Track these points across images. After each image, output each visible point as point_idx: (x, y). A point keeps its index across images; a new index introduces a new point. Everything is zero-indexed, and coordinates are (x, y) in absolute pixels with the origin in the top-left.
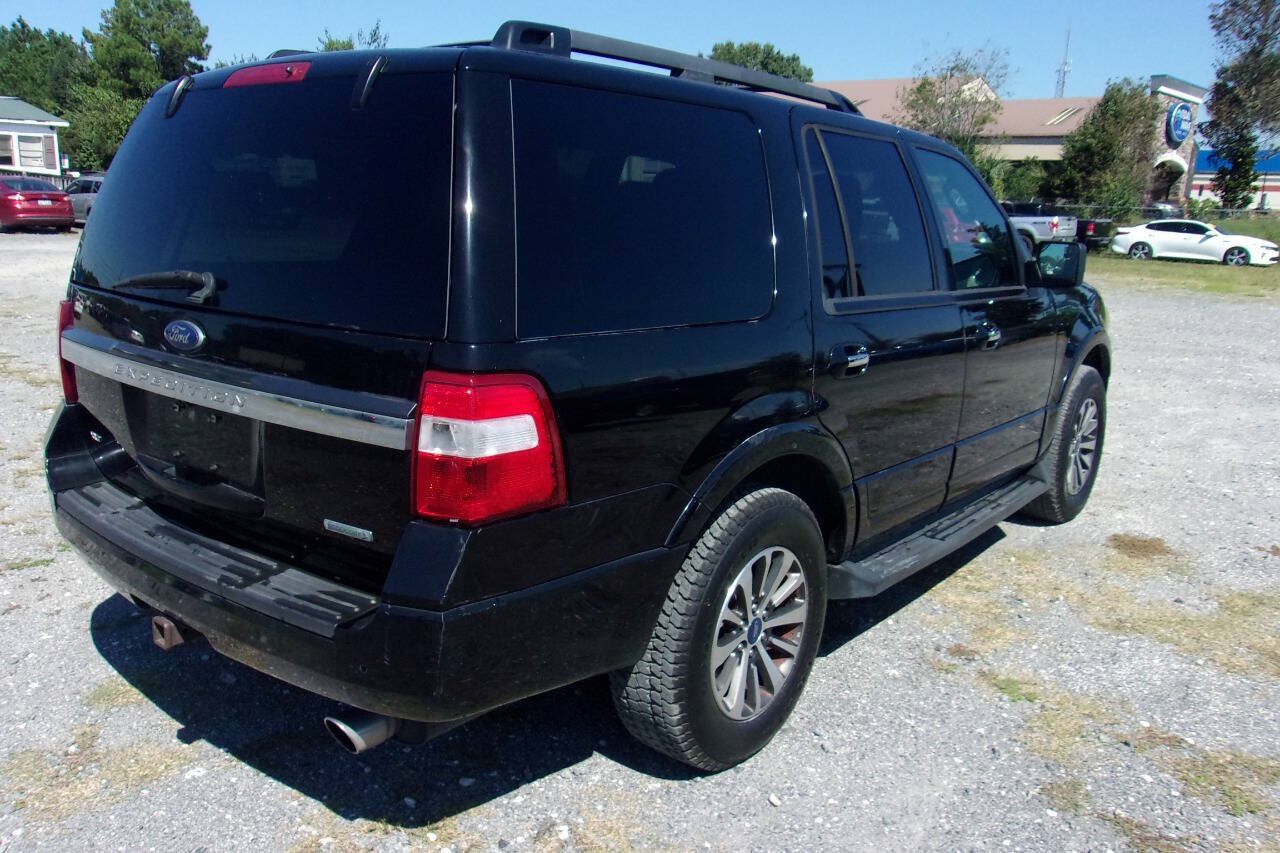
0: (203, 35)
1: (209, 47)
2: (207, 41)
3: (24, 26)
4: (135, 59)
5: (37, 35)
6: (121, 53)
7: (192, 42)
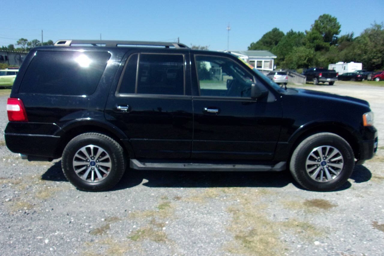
0: (339, 28)
1: (340, 31)
2: (340, 29)
3: (292, 31)
4: (316, 37)
5: (295, 33)
6: (313, 36)
7: (335, 30)
